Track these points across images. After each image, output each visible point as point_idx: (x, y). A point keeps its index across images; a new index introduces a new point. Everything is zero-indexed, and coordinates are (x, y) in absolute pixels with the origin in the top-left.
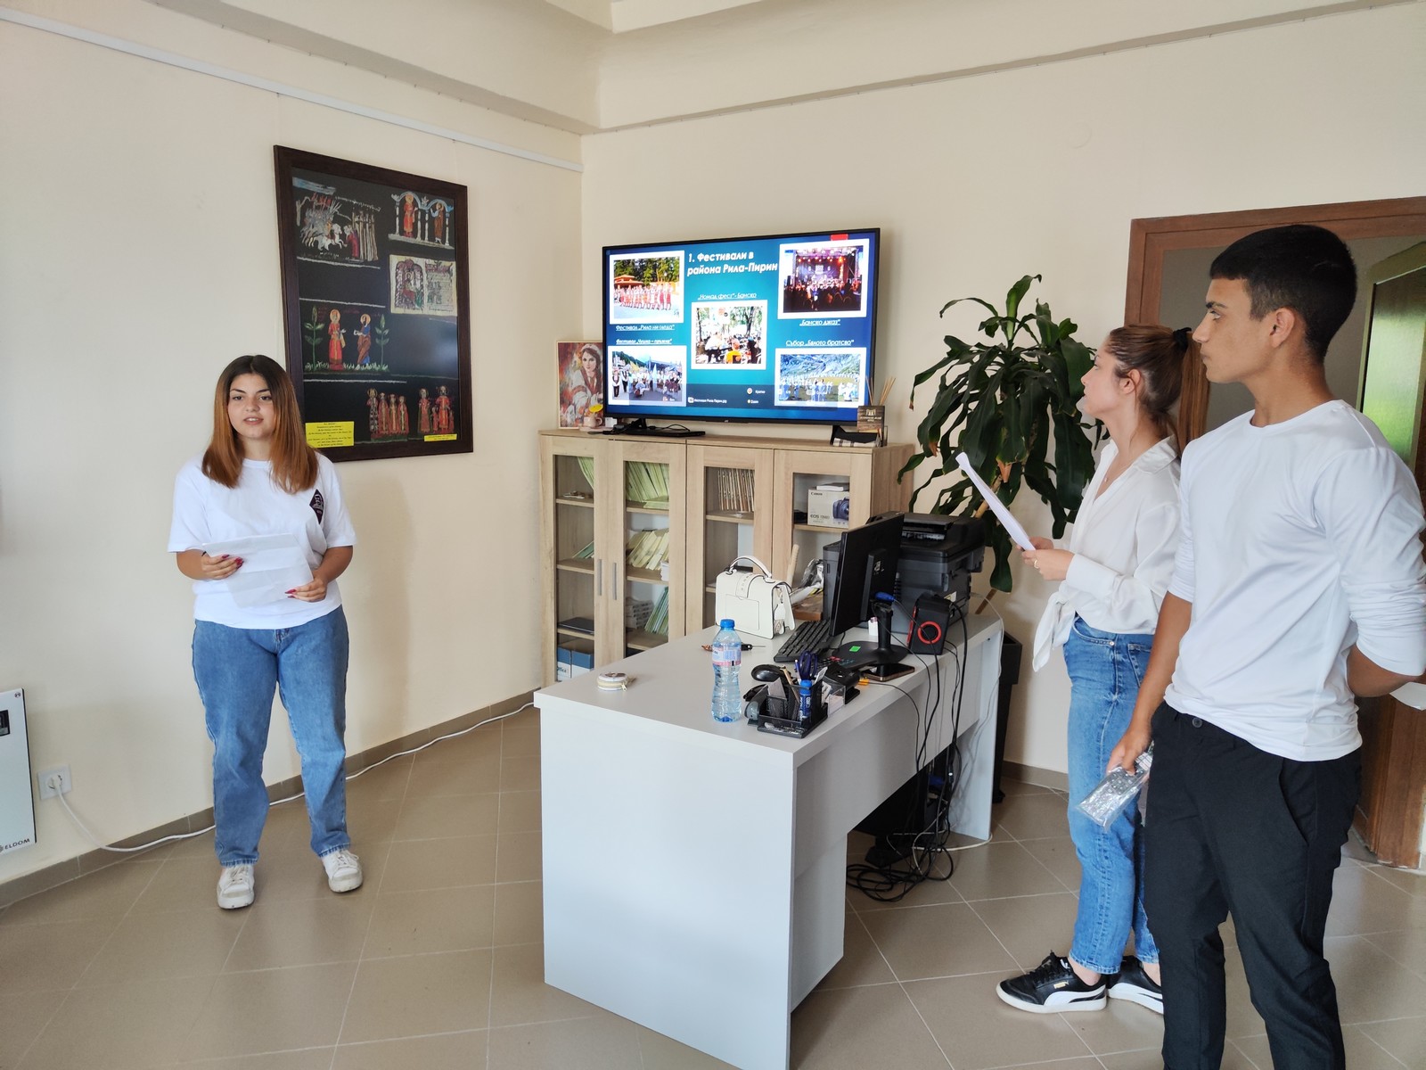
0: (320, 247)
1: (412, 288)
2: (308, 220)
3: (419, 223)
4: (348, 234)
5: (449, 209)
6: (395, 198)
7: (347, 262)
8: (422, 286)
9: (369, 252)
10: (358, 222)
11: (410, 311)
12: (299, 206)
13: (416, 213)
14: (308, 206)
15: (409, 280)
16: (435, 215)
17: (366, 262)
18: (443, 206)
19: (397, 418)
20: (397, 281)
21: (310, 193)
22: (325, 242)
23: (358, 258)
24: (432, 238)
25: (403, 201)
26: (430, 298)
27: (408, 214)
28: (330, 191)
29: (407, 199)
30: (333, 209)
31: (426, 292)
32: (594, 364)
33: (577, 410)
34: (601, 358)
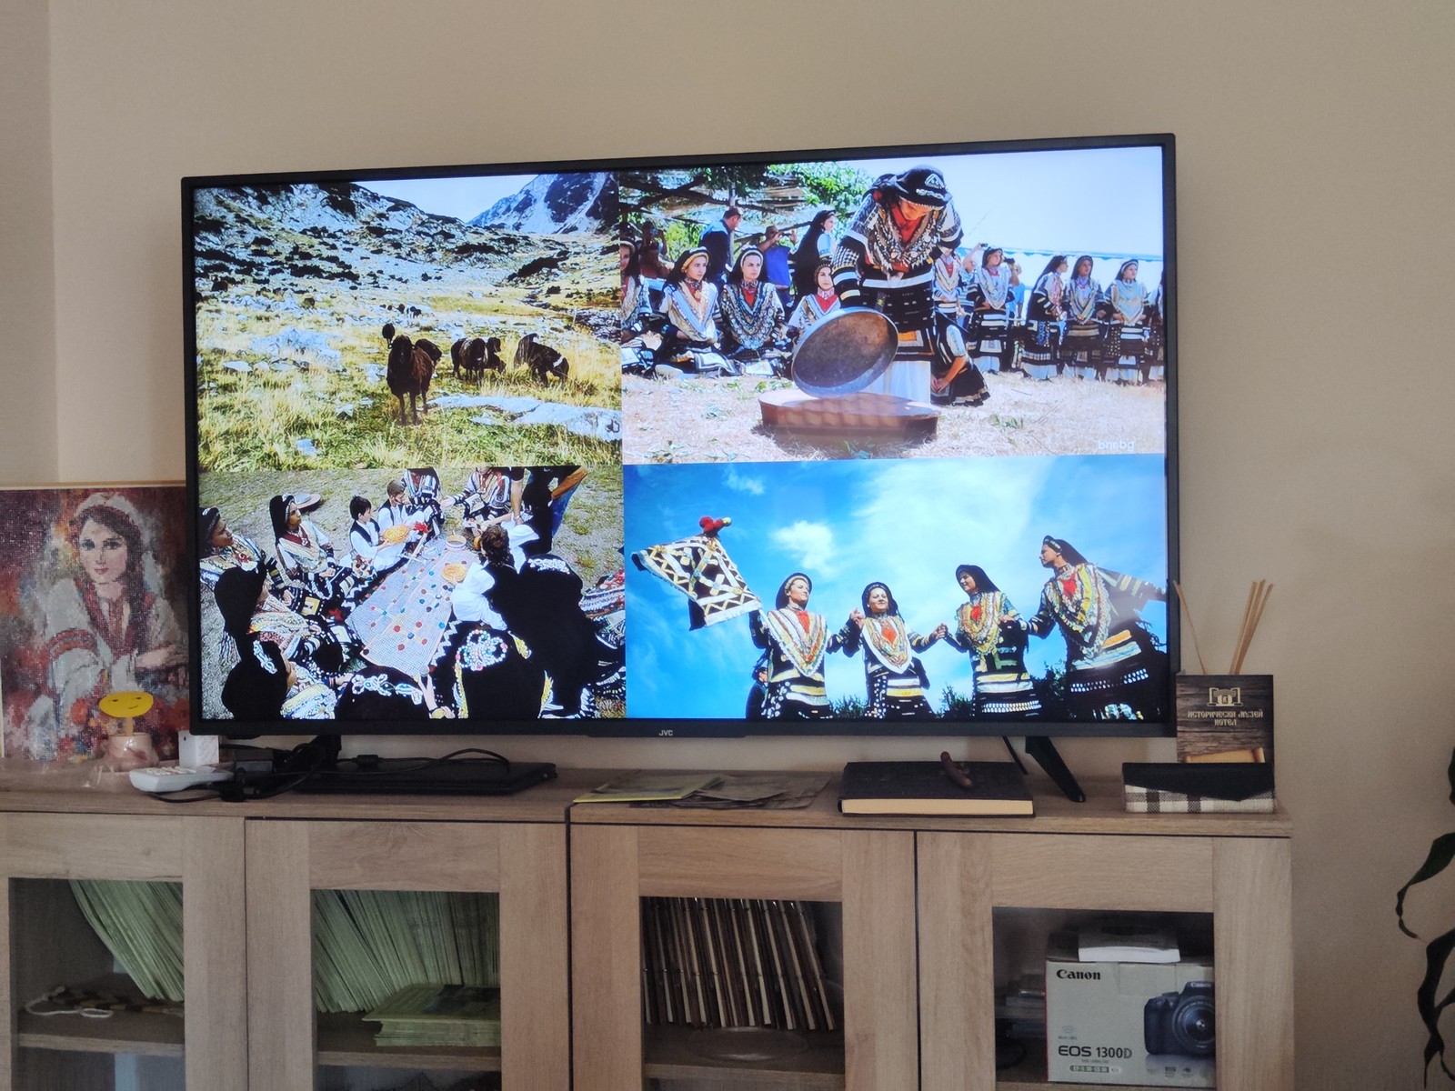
32: (119, 555)
33: (66, 712)
34: (146, 537)
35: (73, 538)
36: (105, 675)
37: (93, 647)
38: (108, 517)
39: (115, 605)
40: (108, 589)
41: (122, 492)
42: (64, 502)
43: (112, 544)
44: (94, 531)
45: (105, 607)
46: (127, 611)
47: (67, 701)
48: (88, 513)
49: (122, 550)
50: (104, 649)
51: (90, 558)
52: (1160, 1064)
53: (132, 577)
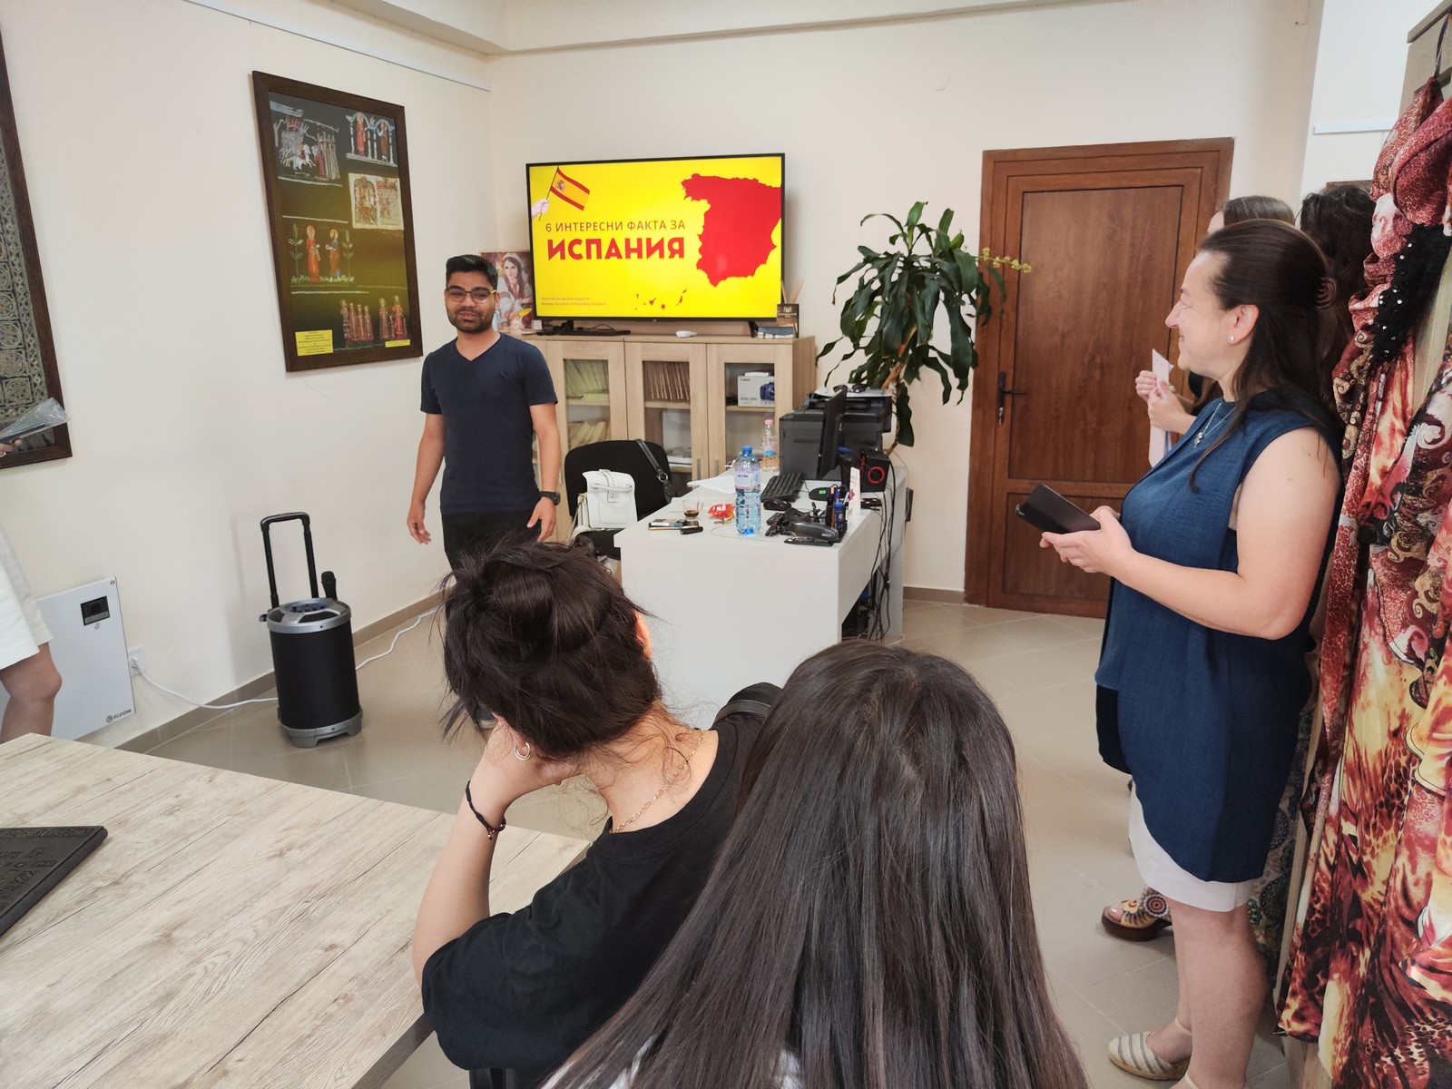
0: (294, 167)
1: (367, 204)
2: (284, 142)
3: (369, 142)
4: (315, 154)
5: (391, 128)
6: (350, 118)
7: (316, 180)
8: (375, 203)
9: (333, 171)
10: (322, 143)
11: (367, 226)
12: (276, 128)
13: (366, 134)
14: (283, 127)
15: (364, 197)
16: (380, 134)
17: (331, 181)
18: (386, 126)
19: (364, 326)
20: (356, 199)
21: (284, 116)
22: (299, 163)
23: (325, 176)
24: (380, 158)
25: (356, 121)
26: (382, 213)
27: (359, 133)
28: (299, 113)
29: (358, 119)
30: (303, 130)
31: (379, 208)
32: (515, 271)
33: (503, 315)
34: (522, 266)
35: (503, 266)
36: (513, 305)
37: (509, 297)
38: (512, 260)
39: (515, 286)
40: (513, 281)
41: (516, 253)
42: (499, 256)
43: (513, 268)
44: (508, 264)
45: (512, 286)
46: (518, 287)
47: (503, 312)
48: (506, 260)
49: (516, 269)
50: (512, 297)
51: (507, 272)
52: (764, 402)
53: (519, 277)
